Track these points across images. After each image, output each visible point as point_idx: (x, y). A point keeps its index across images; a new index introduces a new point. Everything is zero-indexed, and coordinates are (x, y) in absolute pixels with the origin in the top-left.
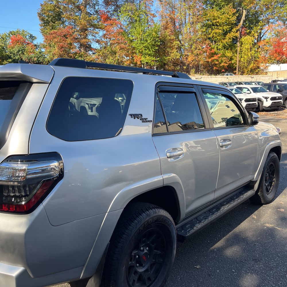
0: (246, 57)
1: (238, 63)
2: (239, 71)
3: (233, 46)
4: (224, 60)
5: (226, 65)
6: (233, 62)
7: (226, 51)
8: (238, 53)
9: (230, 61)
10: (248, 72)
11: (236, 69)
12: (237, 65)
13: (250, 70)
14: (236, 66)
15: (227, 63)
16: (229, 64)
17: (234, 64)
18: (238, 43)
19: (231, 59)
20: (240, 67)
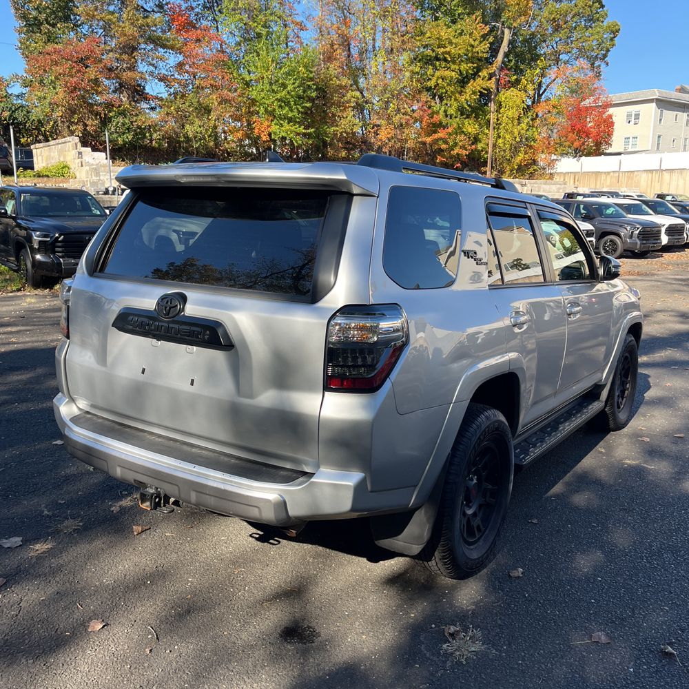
0: (508, 136)
1: (490, 150)
2: (492, 167)
3: (481, 110)
4: (461, 141)
5: (465, 152)
6: (480, 146)
7: (466, 121)
8: (491, 127)
9: (473, 144)
10: (511, 171)
11: (485, 164)
12: (489, 155)
13: (516, 167)
14: (485, 156)
15: (466, 149)
16: (472, 150)
17: (482, 151)
18: (493, 104)
19: (476, 140)
20: (496, 159)
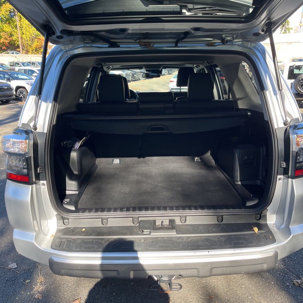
0: (28, 33)
1: (20, 40)
2: (23, 49)
3: (11, 20)
4: (4, 35)
5: (7, 41)
6: (14, 38)
7: (5, 25)
8: (18, 29)
9: (10, 37)
10: (32, 51)
11: (18, 47)
12: (20, 43)
13: (34, 49)
14: (18, 43)
15: (7, 39)
16: (10, 40)
17: (16, 41)
18: (17, 17)
19: (11, 35)
20: (23, 45)
